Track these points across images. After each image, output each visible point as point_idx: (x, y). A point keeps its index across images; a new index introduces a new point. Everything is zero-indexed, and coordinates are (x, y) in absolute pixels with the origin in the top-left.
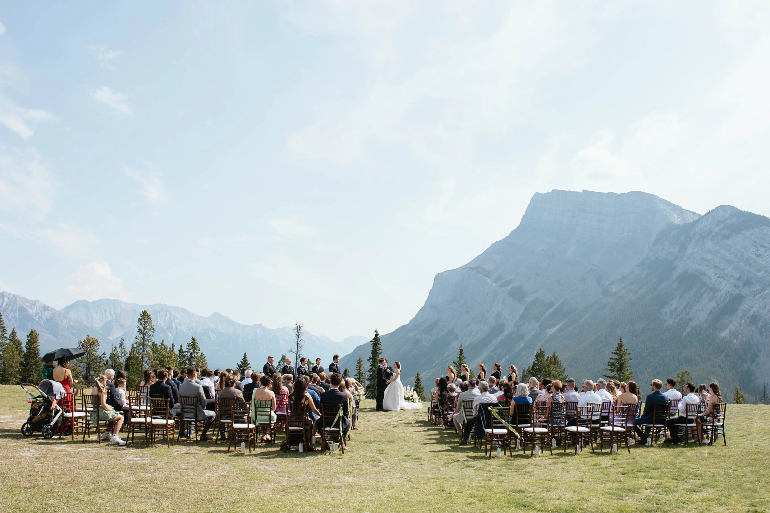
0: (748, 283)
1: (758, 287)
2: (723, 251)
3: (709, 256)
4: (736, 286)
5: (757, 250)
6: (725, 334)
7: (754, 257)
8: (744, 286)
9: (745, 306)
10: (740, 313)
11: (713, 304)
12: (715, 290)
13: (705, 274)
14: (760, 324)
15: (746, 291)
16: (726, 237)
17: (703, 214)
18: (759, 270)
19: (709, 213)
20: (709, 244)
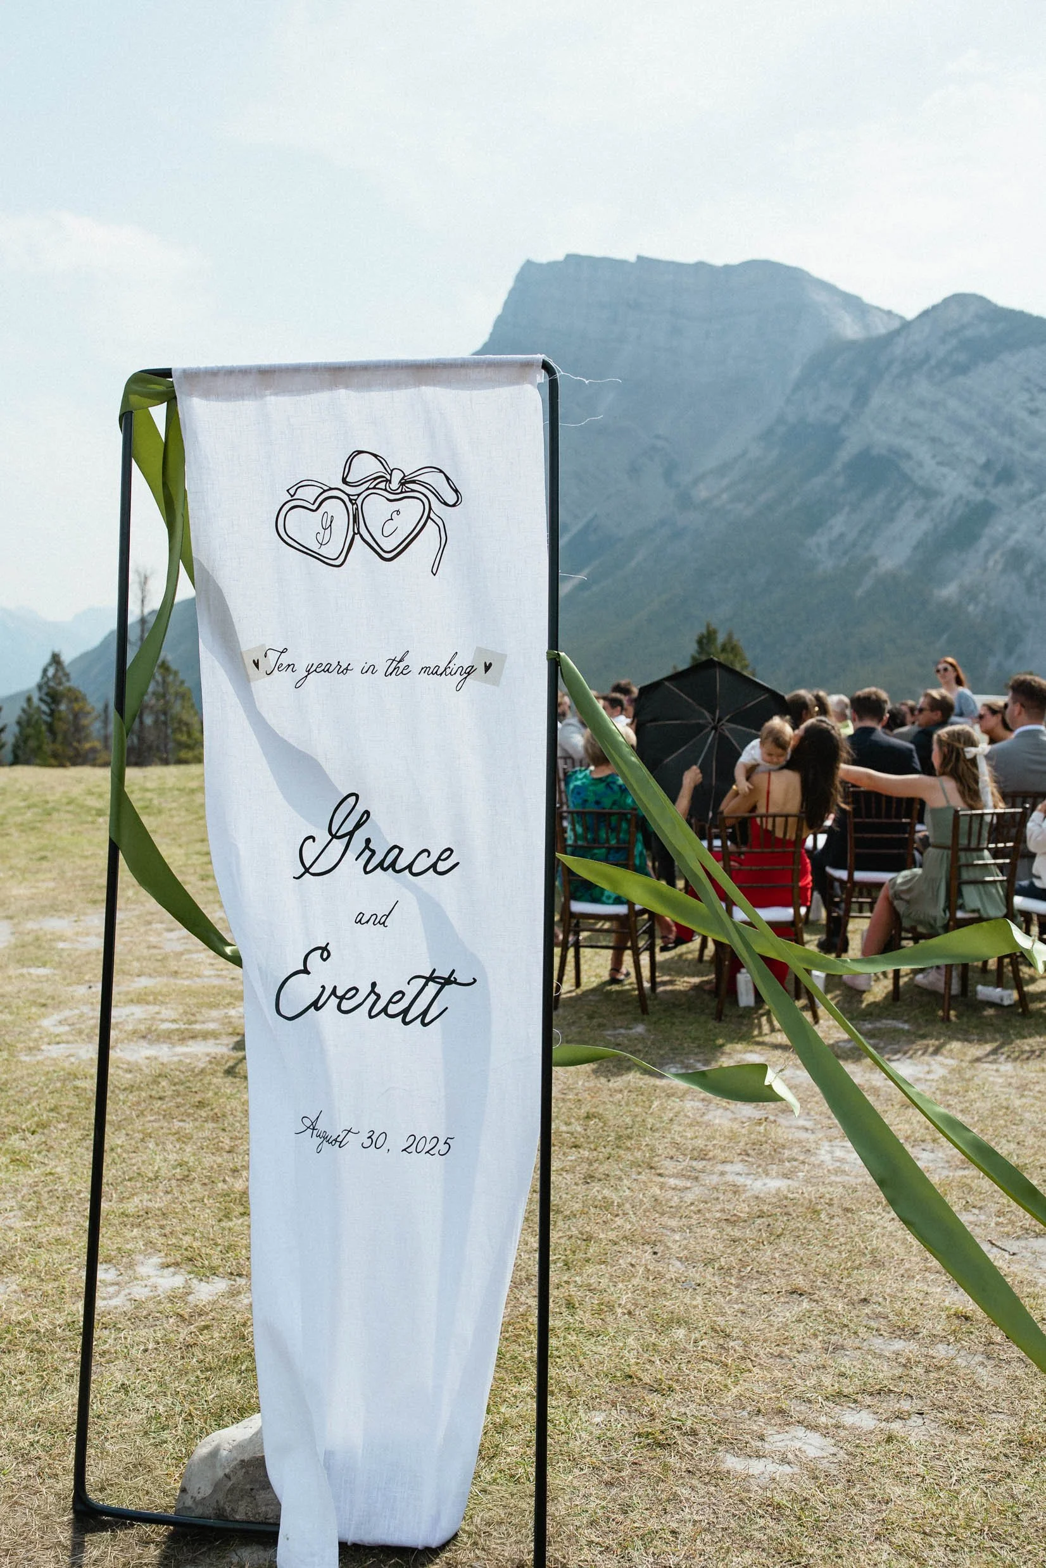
0: (1006, 476)
1: (1028, 486)
2: (953, 403)
3: (919, 415)
4: (978, 484)
5: (1032, 400)
6: (949, 591)
7: (1023, 415)
8: (996, 484)
9: (997, 528)
10: (984, 544)
11: (925, 525)
12: (929, 493)
13: (908, 456)
14: (1029, 568)
15: (1000, 494)
16: (962, 369)
17: (910, 314)
18: (1032, 446)
19: (925, 314)
20: (923, 388)
